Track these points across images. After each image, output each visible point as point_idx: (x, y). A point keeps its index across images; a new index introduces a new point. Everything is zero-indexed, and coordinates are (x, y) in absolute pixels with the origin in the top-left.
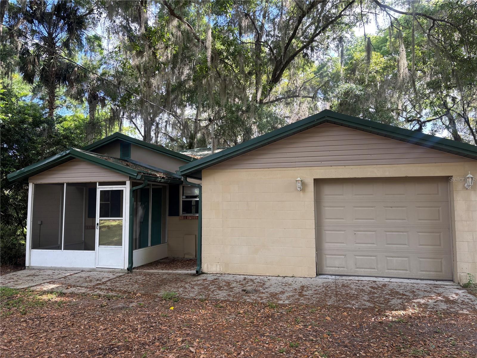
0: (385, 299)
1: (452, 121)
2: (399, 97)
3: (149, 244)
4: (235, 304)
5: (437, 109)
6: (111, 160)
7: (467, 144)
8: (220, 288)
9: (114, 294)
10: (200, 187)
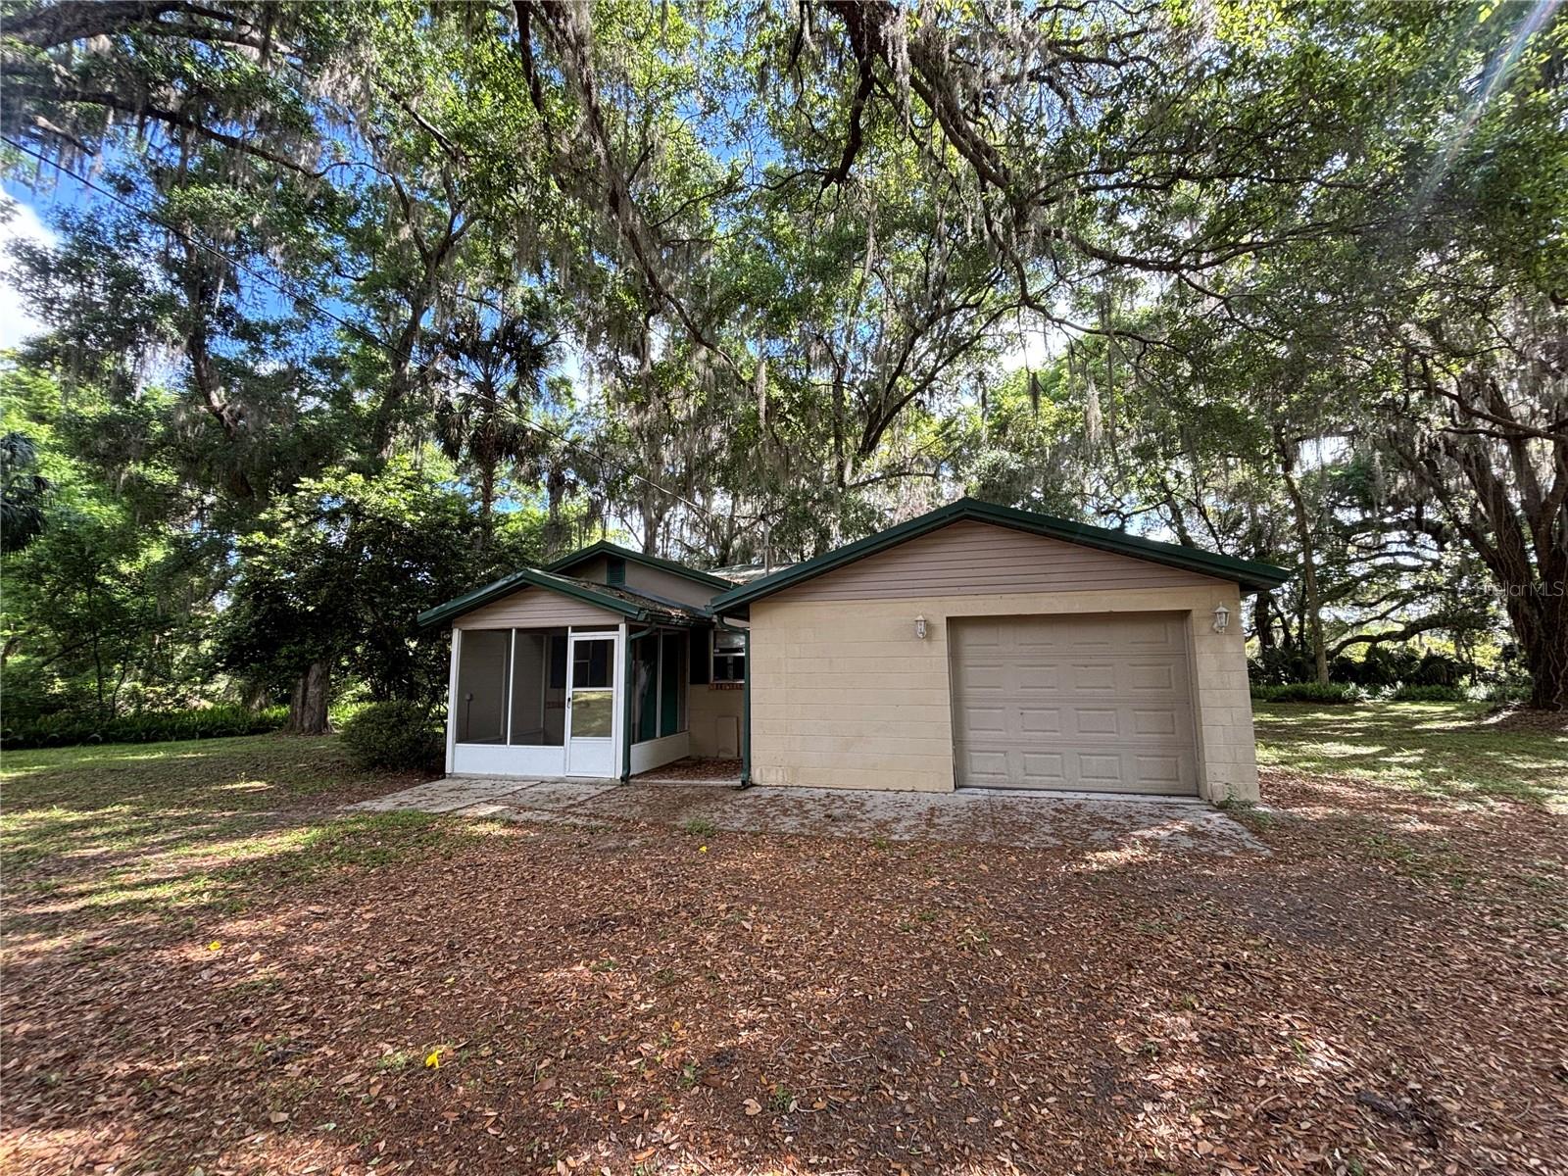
0: (1082, 831)
1: (1176, 512)
2: (1085, 473)
3: (658, 734)
4: (815, 840)
5: (1149, 492)
6: (593, 589)
7: (1204, 553)
8: (785, 812)
9: (599, 823)
10: (747, 634)
